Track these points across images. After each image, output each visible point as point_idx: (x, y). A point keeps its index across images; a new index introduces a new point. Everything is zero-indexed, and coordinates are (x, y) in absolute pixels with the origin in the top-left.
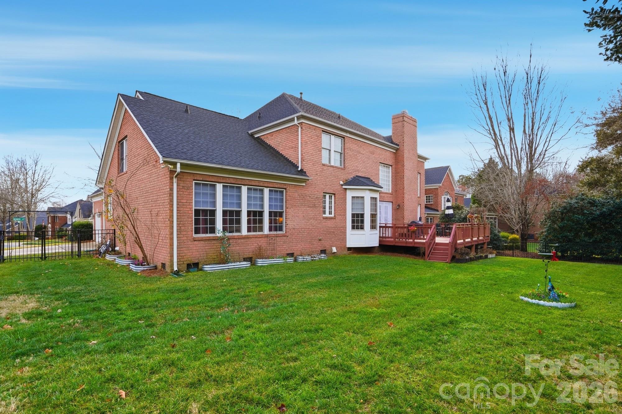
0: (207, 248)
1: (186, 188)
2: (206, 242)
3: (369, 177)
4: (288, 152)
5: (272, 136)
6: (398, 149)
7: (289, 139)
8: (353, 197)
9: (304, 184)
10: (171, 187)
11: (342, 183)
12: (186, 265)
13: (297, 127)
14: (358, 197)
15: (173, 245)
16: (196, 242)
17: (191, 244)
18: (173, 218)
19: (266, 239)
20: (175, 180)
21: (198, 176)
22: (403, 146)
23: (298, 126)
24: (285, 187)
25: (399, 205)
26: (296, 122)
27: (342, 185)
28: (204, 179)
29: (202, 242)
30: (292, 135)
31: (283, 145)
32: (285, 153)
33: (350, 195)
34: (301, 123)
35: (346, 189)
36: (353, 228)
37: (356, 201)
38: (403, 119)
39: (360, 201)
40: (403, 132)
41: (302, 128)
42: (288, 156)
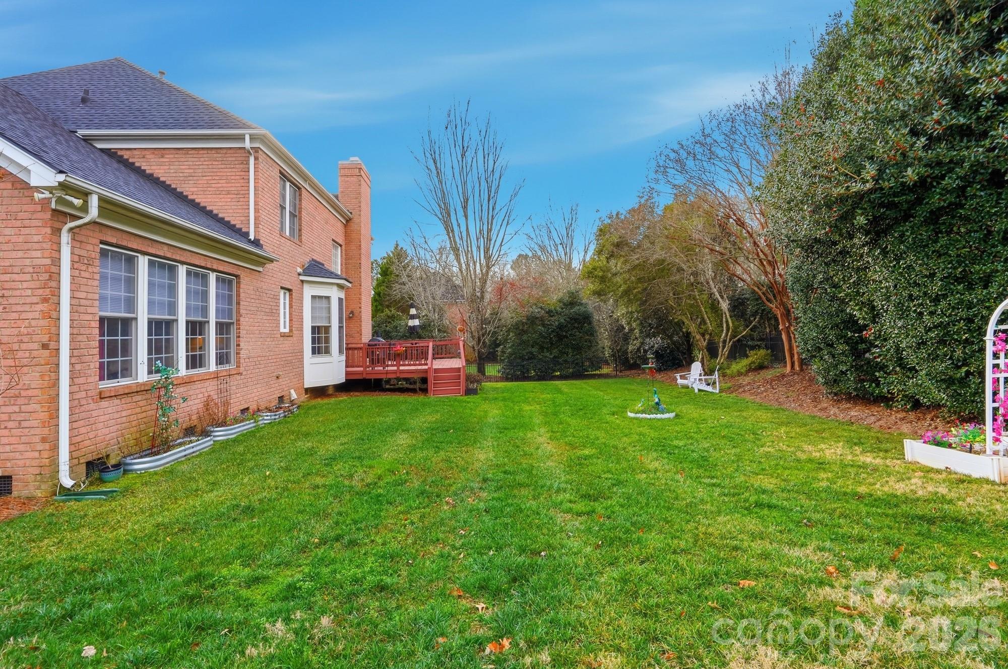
0: (124, 414)
1: (86, 261)
2: (123, 401)
3: (324, 262)
4: (218, 200)
5: (162, 157)
6: (350, 219)
7: (218, 174)
8: (313, 297)
9: (260, 269)
10: (55, 255)
11: (299, 270)
12: (84, 467)
13: (248, 155)
14: (320, 297)
15: (58, 417)
16: (104, 404)
17: (95, 408)
18: (58, 341)
19: (215, 382)
20: (65, 237)
21: (109, 232)
22: (360, 215)
23: (251, 154)
24: (238, 272)
25: (352, 312)
26: (247, 144)
27: (299, 274)
28: (120, 243)
29: (116, 401)
30: (228, 166)
31: (200, 182)
32: (204, 200)
33: (309, 292)
34: (256, 150)
35: (302, 281)
36: (314, 352)
37: (318, 304)
38: (360, 172)
39: (324, 303)
40: (360, 194)
41: (256, 159)
42: (216, 207)
